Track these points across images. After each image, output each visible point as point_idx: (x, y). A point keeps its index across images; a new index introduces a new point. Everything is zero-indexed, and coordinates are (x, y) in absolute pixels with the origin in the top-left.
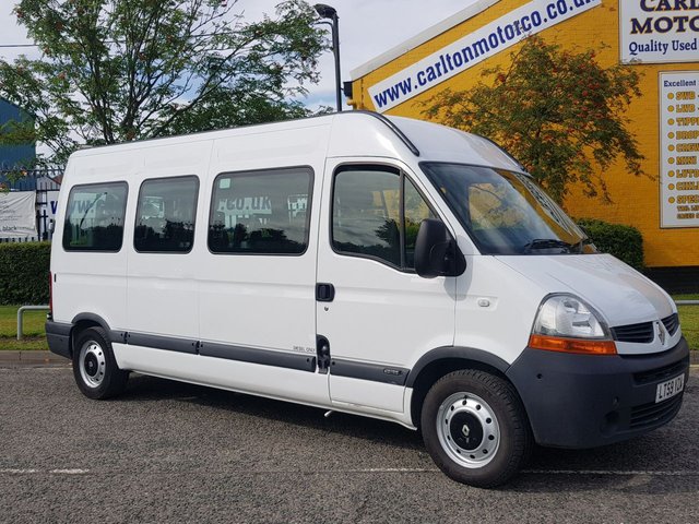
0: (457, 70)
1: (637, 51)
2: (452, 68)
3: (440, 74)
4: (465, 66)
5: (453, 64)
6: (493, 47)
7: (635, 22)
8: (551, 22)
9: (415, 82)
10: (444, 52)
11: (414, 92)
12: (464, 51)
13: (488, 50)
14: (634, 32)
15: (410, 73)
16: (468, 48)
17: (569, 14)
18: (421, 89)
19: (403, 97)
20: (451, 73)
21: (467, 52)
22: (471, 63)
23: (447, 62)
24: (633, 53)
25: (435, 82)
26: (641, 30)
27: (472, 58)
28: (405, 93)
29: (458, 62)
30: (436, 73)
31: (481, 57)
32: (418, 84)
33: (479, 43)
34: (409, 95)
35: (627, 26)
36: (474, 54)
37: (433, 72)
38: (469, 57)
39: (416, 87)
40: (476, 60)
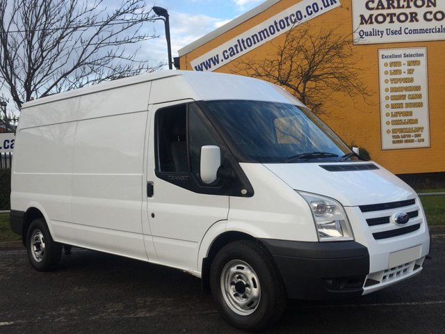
0: (249, 49)
1: (364, 36)
2: (245, 48)
3: (238, 52)
4: (254, 46)
5: (246, 45)
6: (272, 34)
7: (362, 17)
8: (309, 18)
9: (221, 57)
10: (240, 37)
11: (221, 64)
12: (253, 37)
13: (268, 36)
14: (362, 23)
15: (218, 51)
16: (256, 35)
17: (320, 12)
18: (226, 62)
19: (213, 67)
20: (245, 51)
21: (255, 37)
22: (258, 44)
23: (242, 44)
24: (361, 37)
25: (234, 57)
26: (366, 22)
27: (258, 41)
28: (215, 65)
29: (250, 44)
30: (235, 51)
31: (264, 41)
32: (224, 59)
33: (262, 31)
34: (218, 66)
35: (357, 20)
36: (259, 39)
37: (233, 51)
38: (256, 41)
39: (222, 60)
40: (261, 43)
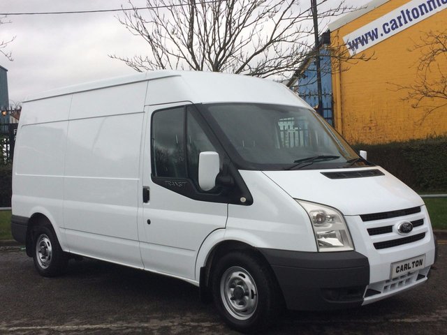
0: (415, 21)
2: (411, 20)
3: (401, 25)
4: (421, 18)
5: (412, 17)
6: (444, 3)
9: (381, 31)
10: (404, 8)
11: (380, 39)
12: (420, 7)
13: (440, 5)
15: (377, 24)
16: (424, 5)
18: (386, 36)
19: (371, 43)
20: (410, 24)
21: (423, 7)
22: (426, 15)
23: (406, 15)
25: (397, 31)
27: (427, 12)
28: (373, 40)
29: (416, 15)
30: (398, 24)
31: (434, 11)
32: (383, 32)
34: (376, 41)
36: (428, 9)
37: (395, 23)
38: (424, 11)
39: (382, 35)
40: (431, 13)
